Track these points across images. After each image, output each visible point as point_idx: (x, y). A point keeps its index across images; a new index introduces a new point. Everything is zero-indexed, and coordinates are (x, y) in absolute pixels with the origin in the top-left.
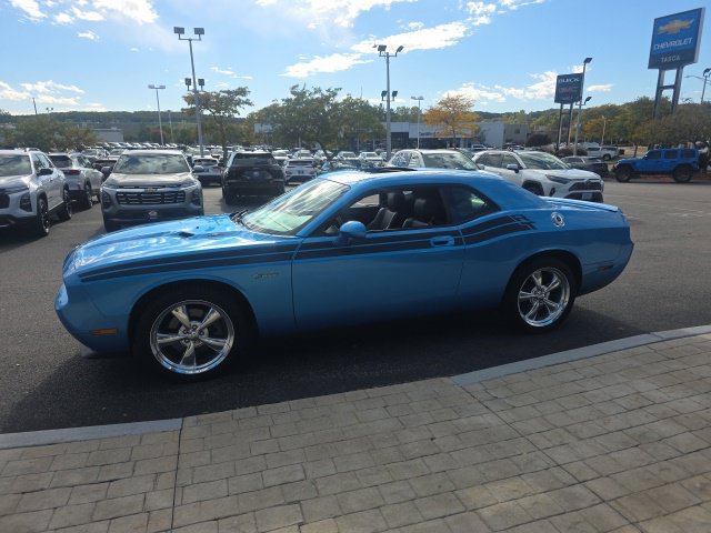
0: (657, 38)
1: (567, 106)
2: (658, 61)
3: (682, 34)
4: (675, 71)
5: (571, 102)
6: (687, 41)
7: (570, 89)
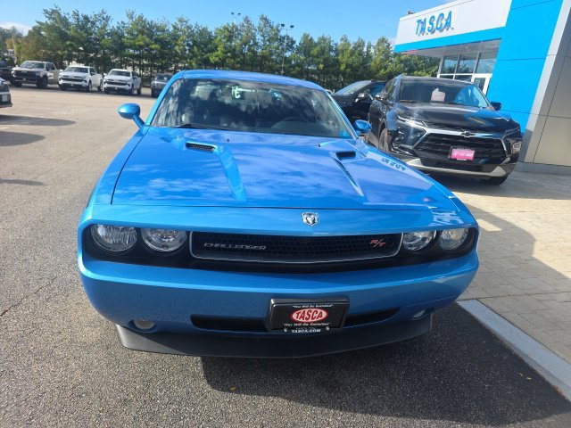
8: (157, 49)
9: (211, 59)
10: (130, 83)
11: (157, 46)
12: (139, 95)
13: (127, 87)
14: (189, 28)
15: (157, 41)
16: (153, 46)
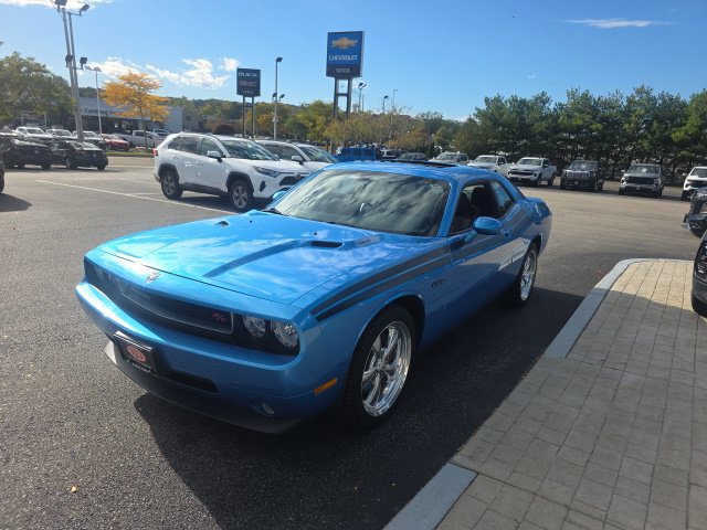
0: (331, 51)
1: (249, 100)
2: (333, 70)
3: (351, 51)
4: (346, 82)
5: (252, 96)
6: (354, 57)
7: (251, 84)
8: (597, 130)
9: (673, 136)
10: (537, 173)
11: (600, 126)
12: (550, 186)
13: (532, 177)
14: (649, 99)
15: (602, 120)
16: (593, 127)
